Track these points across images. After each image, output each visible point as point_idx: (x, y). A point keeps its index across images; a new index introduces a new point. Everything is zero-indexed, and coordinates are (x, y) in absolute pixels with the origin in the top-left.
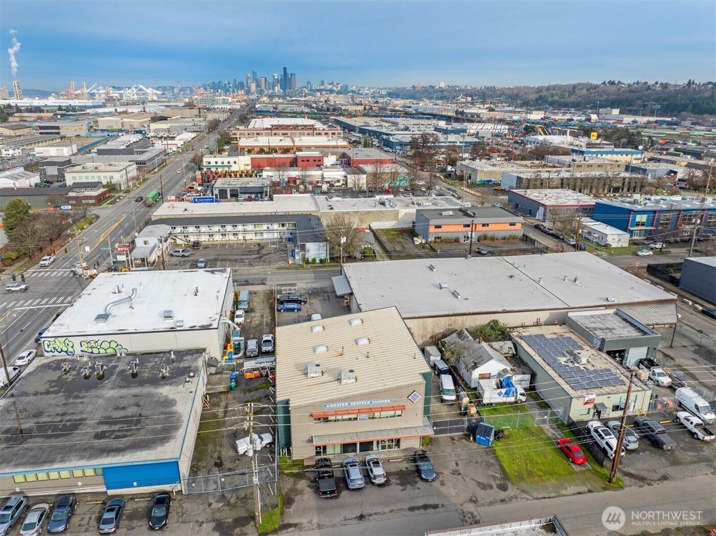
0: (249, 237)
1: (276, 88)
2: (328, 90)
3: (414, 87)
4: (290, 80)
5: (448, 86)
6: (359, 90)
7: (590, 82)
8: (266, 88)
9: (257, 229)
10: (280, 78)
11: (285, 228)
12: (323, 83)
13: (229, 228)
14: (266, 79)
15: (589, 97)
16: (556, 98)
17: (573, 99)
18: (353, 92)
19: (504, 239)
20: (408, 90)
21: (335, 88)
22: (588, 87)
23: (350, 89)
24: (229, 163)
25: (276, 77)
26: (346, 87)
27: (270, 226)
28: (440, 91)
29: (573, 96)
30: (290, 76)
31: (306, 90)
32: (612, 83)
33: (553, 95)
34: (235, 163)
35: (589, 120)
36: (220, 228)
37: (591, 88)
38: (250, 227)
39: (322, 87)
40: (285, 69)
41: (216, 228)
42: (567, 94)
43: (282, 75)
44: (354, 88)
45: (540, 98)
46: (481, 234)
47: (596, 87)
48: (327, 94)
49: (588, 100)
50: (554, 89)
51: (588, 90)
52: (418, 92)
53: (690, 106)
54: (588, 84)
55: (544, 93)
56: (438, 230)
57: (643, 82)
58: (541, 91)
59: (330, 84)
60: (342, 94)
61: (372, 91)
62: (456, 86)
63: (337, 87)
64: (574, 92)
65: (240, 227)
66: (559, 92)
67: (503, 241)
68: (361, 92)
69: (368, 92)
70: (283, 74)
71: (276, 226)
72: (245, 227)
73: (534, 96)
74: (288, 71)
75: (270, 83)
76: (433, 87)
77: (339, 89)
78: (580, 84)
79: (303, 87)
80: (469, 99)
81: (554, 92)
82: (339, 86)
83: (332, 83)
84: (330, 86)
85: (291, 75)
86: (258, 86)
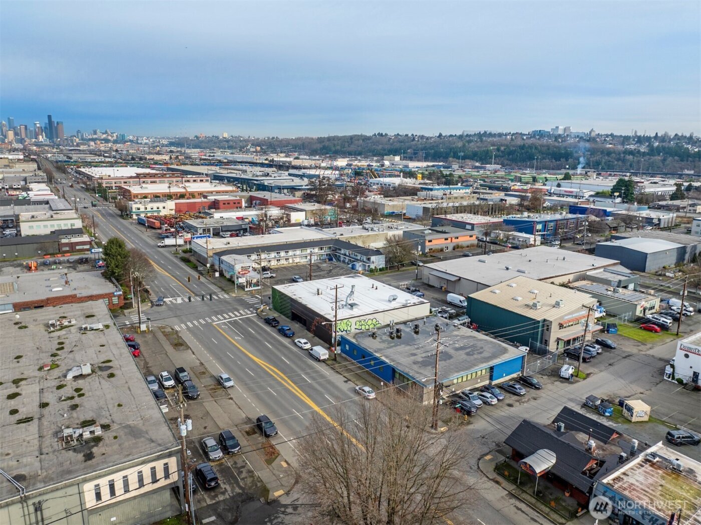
0: (297, 260)
1: (41, 137)
2: (102, 140)
3: (196, 137)
4: (56, 128)
5: (232, 137)
6: (137, 139)
7: (363, 134)
8: (26, 136)
9: (303, 253)
10: (43, 126)
11: (323, 251)
12: (95, 133)
13: (283, 254)
14: (26, 127)
15: (367, 147)
16: (339, 147)
17: (353, 148)
18: (131, 141)
19: (468, 247)
20: (192, 140)
21: (110, 138)
22: (363, 138)
23: (127, 138)
24: (158, 208)
25: (38, 125)
26: (123, 136)
27: (312, 250)
28: (225, 141)
29: (352, 146)
30: (56, 125)
31: (77, 140)
32: (381, 135)
33: (334, 145)
34: (164, 208)
35: (383, 165)
36: (276, 254)
37: (365, 139)
38: (298, 252)
39: (95, 136)
40: (49, 117)
41: (273, 255)
42: (347, 144)
43: (46, 124)
44: (131, 138)
45: (324, 148)
46: (455, 244)
47: (369, 138)
48: (102, 143)
49: (366, 149)
50: (334, 140)
51: (363, 140)
52: (202, 142)
53: (452, 154)
54: (361, 136)
55: (327, 144)
56: (430, 243)
57: (404, 134)
58: (323, 142)
59: (103, 134)
60: (119, 143)
61: (151, 140)
62: (239, 136)
63: (112, 137)
64: (352, 142)
65: (291, 253)
66: (339, 142)
67: (467, 248)
68: (139, 142)
69: (147, 141)
70: (47, 122)
71: (316, 250)
72: (295, 252)
73: (319, 146)
74: (53, 119)
75: (31, 131)
76: (217, 137)
77: (115, 138)
78: (356, 135)
79: (71, 137)
80: (259, 148)
81: (336, 142)
82: (115, 135)
83: (106, 133)
84: (104, 136)
85: (58, 123)
86: (16, 134)
